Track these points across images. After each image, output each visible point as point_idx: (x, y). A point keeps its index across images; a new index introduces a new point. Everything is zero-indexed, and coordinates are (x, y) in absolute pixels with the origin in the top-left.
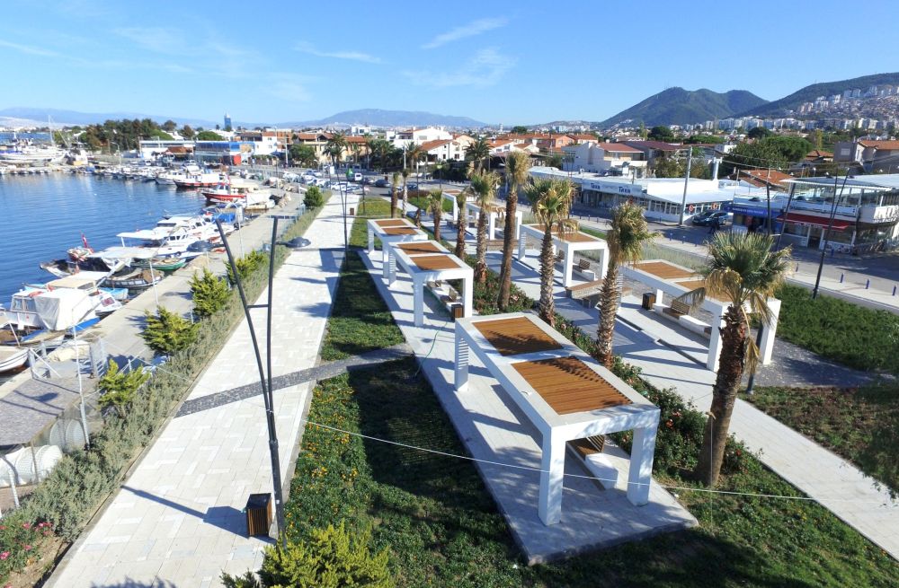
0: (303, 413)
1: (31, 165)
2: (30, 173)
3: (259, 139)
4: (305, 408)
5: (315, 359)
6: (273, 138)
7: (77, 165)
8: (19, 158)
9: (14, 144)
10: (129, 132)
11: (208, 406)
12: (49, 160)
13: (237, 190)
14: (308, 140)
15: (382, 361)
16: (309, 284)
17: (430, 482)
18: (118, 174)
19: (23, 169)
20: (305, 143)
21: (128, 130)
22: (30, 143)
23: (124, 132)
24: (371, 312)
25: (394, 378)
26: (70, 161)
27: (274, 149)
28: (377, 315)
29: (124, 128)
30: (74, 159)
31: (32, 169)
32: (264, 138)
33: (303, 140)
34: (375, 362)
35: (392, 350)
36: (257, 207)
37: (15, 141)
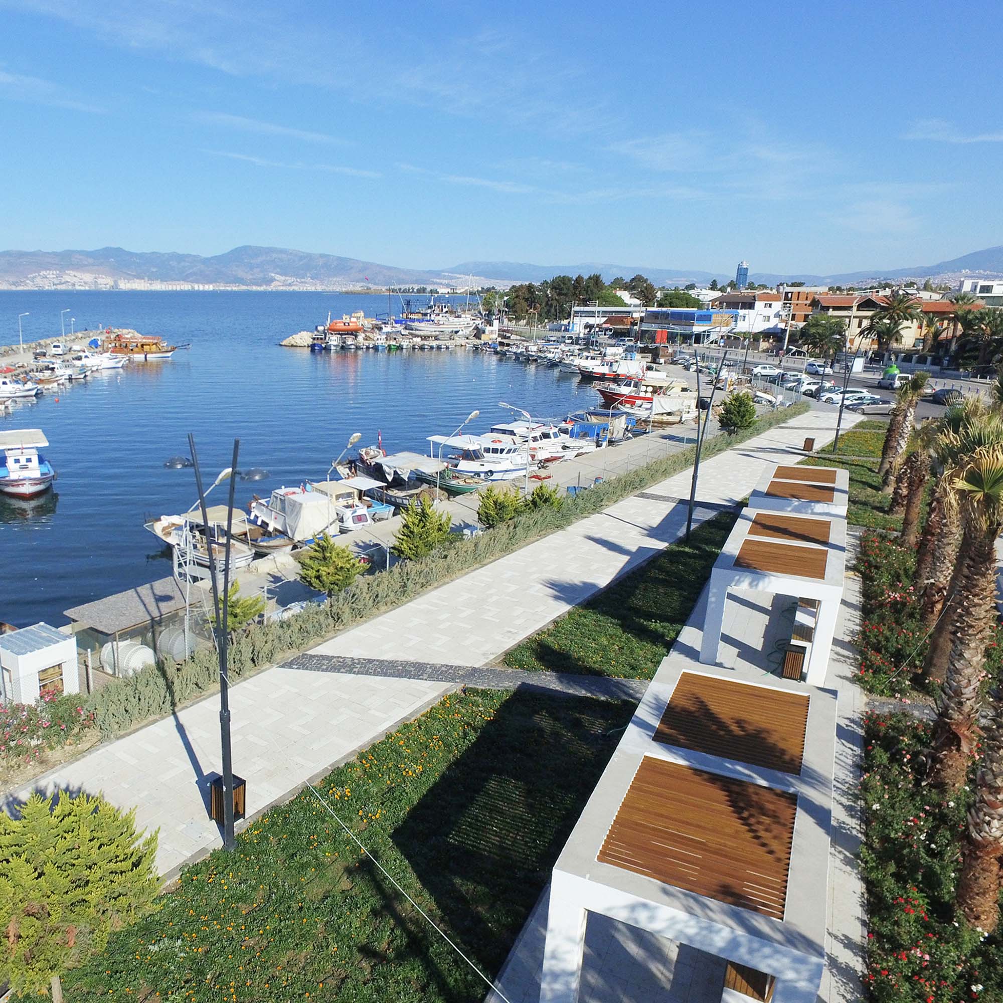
0: (405, 718)
1: (436, 338)
2: (432, 348)
3: (750, 306)
4: (411, 714)
5: (492, 657)
6: (774, 304)
7: (485, 338)
8: (425, 328)
9: (429, 311)
10: (565, 295)
11: (318, 668)
12: (457, 332)
13: (650, 389)
14: (836, 308)
15: (583, 693)
16: (604, 550)
17: (458, 881)
18: (521, 353)
19: (426, 343)
20: (831, 312)
21: (565, 291)
22: (445, 310)
23: (559, 294)
24: (649, 616)
25: (576, 725)
26: (478, 333)
27: (773, 323)
28: (655, 625)
29: (561, 289)
30: (484, 332)
31: (434, 344)
32: (759, 305)
33: (828, 308)
34: (571, 691)
35: (618, 685)
36: (666, 418)
37: (430, 307)
